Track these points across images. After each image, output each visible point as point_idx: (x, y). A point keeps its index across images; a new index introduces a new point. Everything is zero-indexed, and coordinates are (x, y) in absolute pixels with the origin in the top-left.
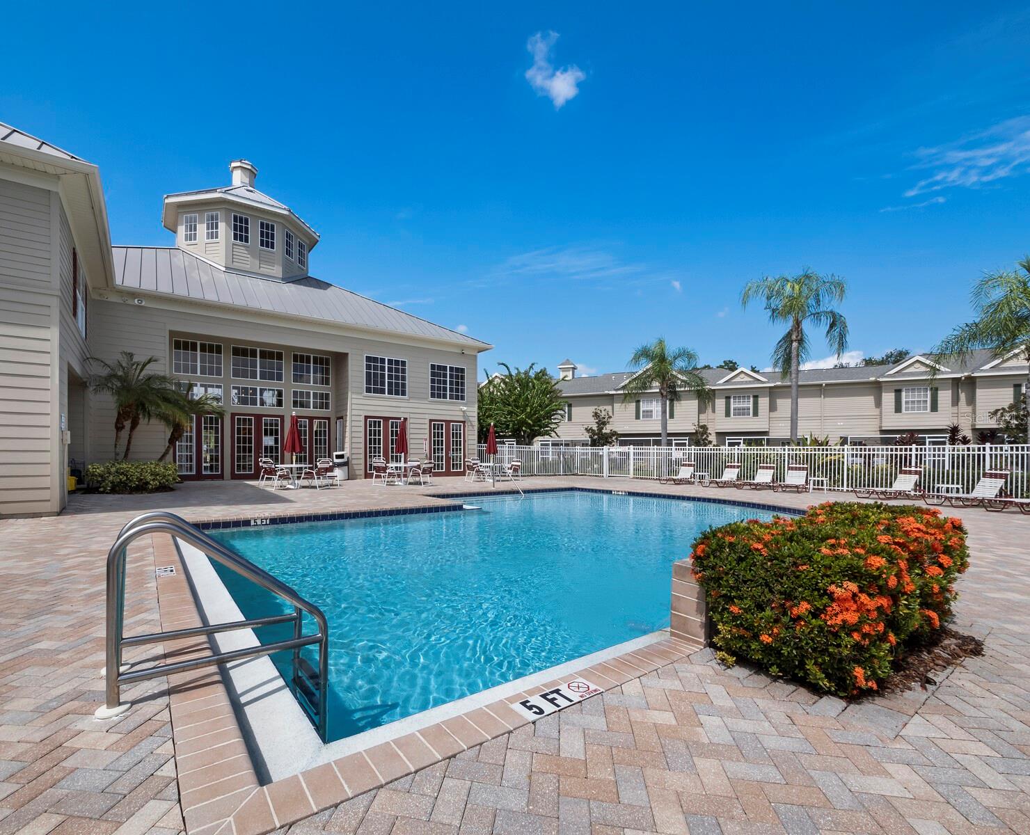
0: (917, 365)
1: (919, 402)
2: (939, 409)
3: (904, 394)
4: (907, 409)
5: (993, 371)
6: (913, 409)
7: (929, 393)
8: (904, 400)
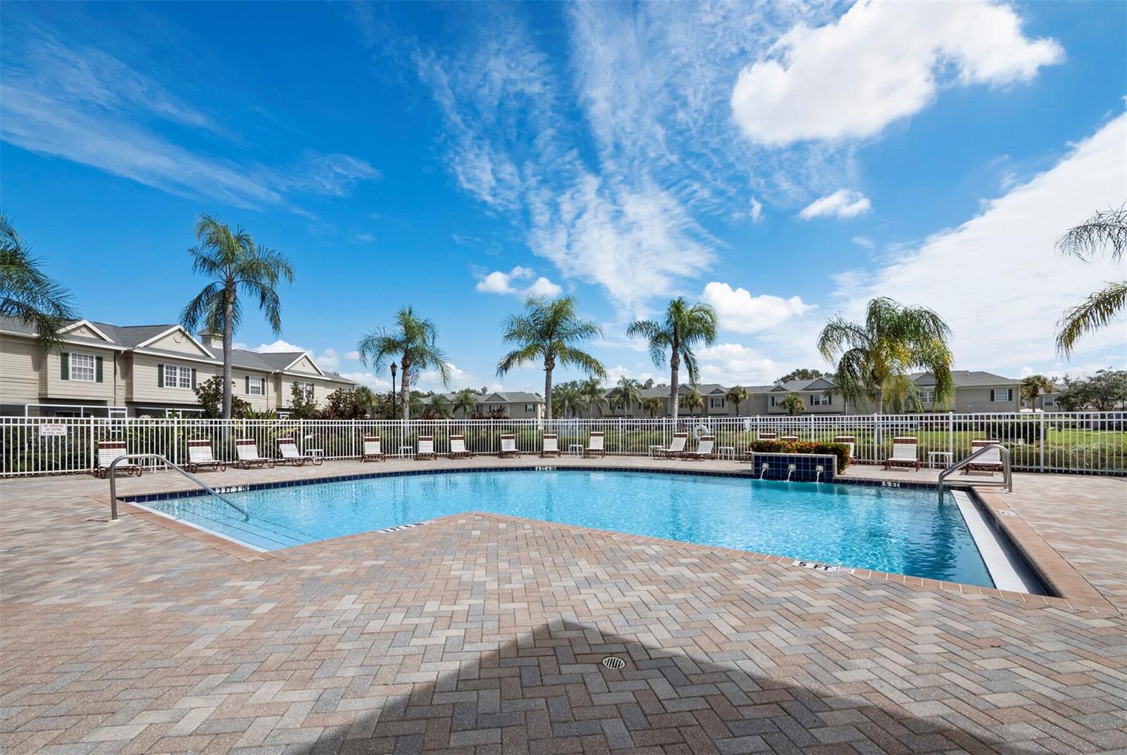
0: (84, 330)
1: (85, 370)
2: (104, 380)
3: (70, 359)
4: (74, 376)
5: (146, 350)
6: (80, 376)
7: (95, 361)
8: (71, 365)
